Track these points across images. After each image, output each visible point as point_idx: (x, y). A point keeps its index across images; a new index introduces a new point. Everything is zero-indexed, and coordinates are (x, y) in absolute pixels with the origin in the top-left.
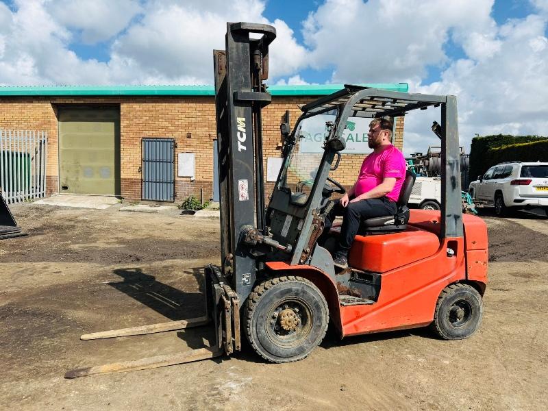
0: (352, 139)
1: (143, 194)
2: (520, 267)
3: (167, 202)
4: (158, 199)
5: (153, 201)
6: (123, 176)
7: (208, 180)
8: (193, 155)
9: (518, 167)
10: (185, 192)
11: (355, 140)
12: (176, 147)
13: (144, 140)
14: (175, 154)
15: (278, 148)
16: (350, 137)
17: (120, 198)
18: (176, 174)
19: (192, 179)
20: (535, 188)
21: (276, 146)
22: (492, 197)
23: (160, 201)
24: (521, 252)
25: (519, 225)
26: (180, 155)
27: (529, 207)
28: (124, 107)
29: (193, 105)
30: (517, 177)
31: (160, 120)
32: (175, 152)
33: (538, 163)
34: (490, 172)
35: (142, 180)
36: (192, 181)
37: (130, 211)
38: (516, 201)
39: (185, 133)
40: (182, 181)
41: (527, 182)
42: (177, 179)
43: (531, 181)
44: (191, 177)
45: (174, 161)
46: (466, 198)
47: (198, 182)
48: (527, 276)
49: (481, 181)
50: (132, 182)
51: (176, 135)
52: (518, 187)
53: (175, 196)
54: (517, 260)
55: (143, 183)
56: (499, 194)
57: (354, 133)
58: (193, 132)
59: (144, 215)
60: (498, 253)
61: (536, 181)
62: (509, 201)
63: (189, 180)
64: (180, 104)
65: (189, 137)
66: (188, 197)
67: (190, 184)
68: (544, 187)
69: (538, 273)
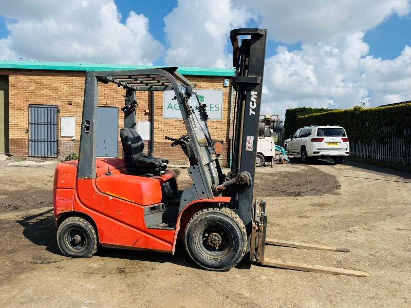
1: (30, 152)
2: (317, 199)
3: (51, 157)
4: (43, 156)
5: (38, 157)
6: (11, 136)
8: (74, 119)
9: (315, 129)
10: (67, 149)
12: (59, 112)
13: (30, 106)
14: (58, 120)
15: (146, 114)
17: (9, 155)
18: (59, 134)
19: (73, 138)
20: (326, 144)
21: (144, 113)
22: (299, 151)
23: (44, 157)
24: (318, 188)
25: (316, 169)
26: (62, 119)
27: (323, 157)
28: (12, 79)
29: (74, 78)
30: (314, 136)
31: (45, 90)
32: (58, 116)
33: (328, 127)
34: (298, 133)
35: (28, 139)
36: (72, 140)
37: (17, 166)
38: (314, 153)
39: (66, 102)
40: (64, 140)
41: (321, 140)
42: (60, 139)
43: (323, 139)
44: (72, 137)
45: (58, 123)
46: (282, 151)
47: (78, 141)
48: (322, 205)
49: (292, 139)
50: (19, 141)
51: (58, 102)
52: (315, 143)
53: (58, 153)
54: (316, 194)
55: (30, 143)
56: (303, 148)
58: (73, 100)
59: (30, 169)
60: (303, 190)
61: (327, 139)
62: (310, 153)
63: (71, 139)
64: (63, 77)
65: (70, 103)
66: (69, 153)
67: (72, 143)
68: (332, 143)
69: (329, 203)
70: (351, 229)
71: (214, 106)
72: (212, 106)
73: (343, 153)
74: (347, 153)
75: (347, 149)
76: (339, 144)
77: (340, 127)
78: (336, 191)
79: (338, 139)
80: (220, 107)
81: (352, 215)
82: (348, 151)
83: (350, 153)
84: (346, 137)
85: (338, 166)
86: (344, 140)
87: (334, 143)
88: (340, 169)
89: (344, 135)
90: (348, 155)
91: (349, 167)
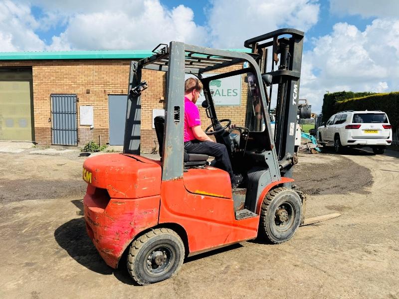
0: (219, 94)
1: (53, 140)
2: (337, 199)
3: (72, 146)
4: (65, 144)
5: (60, 145)
6: (36, 126)
7: (104, 128)
8: (91, 108)
9: (350, 115)
10: (86, 138)
11: (221, 94)
12: (78, 101)
13: (52, 96)
14: (77, 107)
15: (161, 101)
16: (217, 93)
17: (35, 143)
18: (79, 123)
19: (92, 127)
20: (364, 132)
21: (159, 100)
22: (332, 139)
24: (344, 185)
25: (349, 160)
26: (81, 107)
27: (359, 146)
28: (35, 69)
29: (91, 67)
30: (349, 122)
31: (65, 80)
32: (77, 105)
33: (366, 112)
34: (332, 118)
35: (52, 128)
36: (91, 129)
37: (38, 154)
38: (349, 141)
39: (85, 90)
40: (83, 129)
41: (357, 127)
42: (79, 127)
43: (360, 125)
44: (90, 126)
45: (77, 112)
46: (312, 140)
47: (96, 129)
49: (325, 126)
50: (43, 130)
51: (77, 91)
52: (350, 131)
53: (78, 141)
54: (337, 193)
55: (53, 131)
56: (337, 136)
57: (220, 89)
58: (91, 88)
59: (48, 157)
60: (324, 186)
61: (365, 126)
62: (344, 141)
63: (89, 127)
64: (81, 66)
65: (88, 93)
66: (88, 142)
67: (90, 131)
68: (371, 130)
69: (352, 206)
70: (371, 247)
71: (232, 91)
72: (229, 91)
73: (383, 142)
74: (389, 142)
75: (388, 138)
76: (379, 132)
77: (381, 112)
78: (367, 189)
79: (379, 126)
80: (238, 92)
81: (377, 225)
82: (391, 139)
83: (393, 142)
84: (389, 124)
85: (378, 157)
86: (386, 127)
87: (373, 130)
88: (378, 161)
89: (386, 122)
90: (390, 144)
91: (391, 158)
